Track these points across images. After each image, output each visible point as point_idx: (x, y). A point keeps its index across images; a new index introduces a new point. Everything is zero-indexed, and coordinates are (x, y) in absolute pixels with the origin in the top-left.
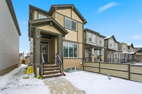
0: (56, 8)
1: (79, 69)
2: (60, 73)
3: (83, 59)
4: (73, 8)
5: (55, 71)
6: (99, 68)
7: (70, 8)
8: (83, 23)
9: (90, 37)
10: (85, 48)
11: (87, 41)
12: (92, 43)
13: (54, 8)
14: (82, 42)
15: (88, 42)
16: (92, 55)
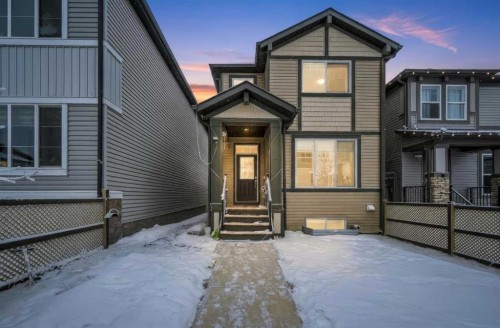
0: (270, 48)
1: (356, 226)
2: (267, 232)
3: (380, 191)
4: (330, 20)
5: (257, 223)
6: (448, 228)
7: (322, 22)
8: (379, 55)
9: (434, 97)
10: (405, 150)
11: (413, 120)
12: (444, 121)
13: (266, 47)
14: (377, 130)
15: (419, 121)
16: (433, 175)
